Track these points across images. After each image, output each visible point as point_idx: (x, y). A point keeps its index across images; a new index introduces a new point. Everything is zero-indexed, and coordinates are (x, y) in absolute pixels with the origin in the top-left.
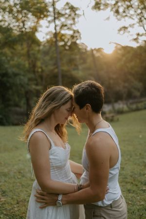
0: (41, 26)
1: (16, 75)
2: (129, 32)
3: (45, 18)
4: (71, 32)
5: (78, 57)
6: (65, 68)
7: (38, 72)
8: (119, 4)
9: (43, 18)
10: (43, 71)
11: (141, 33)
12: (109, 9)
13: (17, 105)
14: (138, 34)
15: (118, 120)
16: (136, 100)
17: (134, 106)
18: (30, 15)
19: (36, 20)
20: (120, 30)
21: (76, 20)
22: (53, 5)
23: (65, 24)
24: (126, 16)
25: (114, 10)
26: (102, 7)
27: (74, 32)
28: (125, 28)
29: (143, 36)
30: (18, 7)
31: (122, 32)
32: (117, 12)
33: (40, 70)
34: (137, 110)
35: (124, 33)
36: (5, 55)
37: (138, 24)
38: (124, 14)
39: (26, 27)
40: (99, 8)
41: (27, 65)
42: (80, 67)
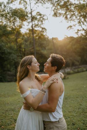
0: (24, 25)
1: (10, 53)
2: (73, 28)
3: (26, 21)
4: (41, 29)
5: (45, 42)
6: (38, 49)
7: (22, 51)
8: (67, 13)
9: (25, 21)
10: (25, 51)
11: (79, 30)
12: (62, 16)
13: (9, 71)
14: (78, 30)
15: (68, 78)
16: (77, 67)
17: (76, 70)
18: (18, 19)
19: (21, 22)
20: (68, 28)
21: (43, 22)
22: (31, 13)
23: (37, 24)
24: (71, 20)
25: (65, 16)
26: (58, 15)
27: (43, 28)
28: (71, 26)
29: (81, 31)
30: (10, 14)
32: (66, 18)
33: (23, 50)
34: (78, 72)
35: (70, 29)
37: (78, 24)
38: (70, 19)
39: (15, 25)
40: (56, 16)
41: (16, 47)
42: (47, 48)
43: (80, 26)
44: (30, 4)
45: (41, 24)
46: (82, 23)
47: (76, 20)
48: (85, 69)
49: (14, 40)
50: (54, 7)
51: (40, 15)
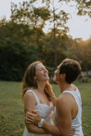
0: (46, 25)
1: (31, 53)
4: (63, 29)
5: (67, 43)
6: (59, 49)
7: (43, 51)
9: (47, 20)
10: (46, 51)
12: (87, 14)
18: (40, 18)
19: (43, 21)
21: (67, 21)
23: (60, 23)
26: (83, 14)
27: (65, 28)
30: (33, 13)
36: (24, 41)
39: (37, 24)
40: (81, 14)
41: (37, 47)
42: (69, 49)
44: (53, 2)
45: (64, 24)
49: (35, 39)
50: (79, 5)
51: (64, 13)
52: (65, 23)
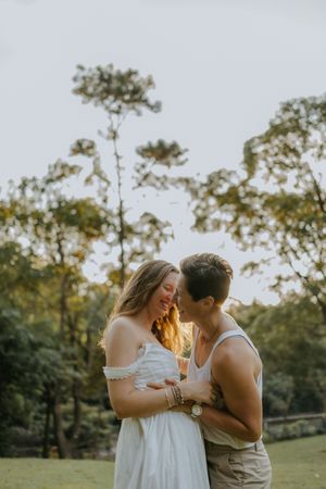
2: (262, 273)
3: (101, 238)
7: (79, 343)
8: (241, 220)
9: (97, 237)
10: (89, 342)
11: (284, 276)
12: (223, 228)
14: (280, 278)
17: (279, 430)
19: (83, 241)
20: (245, 268)
21: (162, 244)
22: (121, 214)
23: (139, 250)
25: (233, 229)
26: (210, 227)
28: (253, 265)
31: (248, 272)
32: (238, 234)
33: (84, 339)
34: (287, 437)
35: (252, 274)
37: (279, 258)
39: (64, 250)
40: (205, 230)
43: (287, 265)
44: (120, 185)
45: (153, 252)
46: (291, 255)
47: (271, 244)
48: (312, 429)
49: (54, 300)
51: (154, 222)
52: (158, 249)
